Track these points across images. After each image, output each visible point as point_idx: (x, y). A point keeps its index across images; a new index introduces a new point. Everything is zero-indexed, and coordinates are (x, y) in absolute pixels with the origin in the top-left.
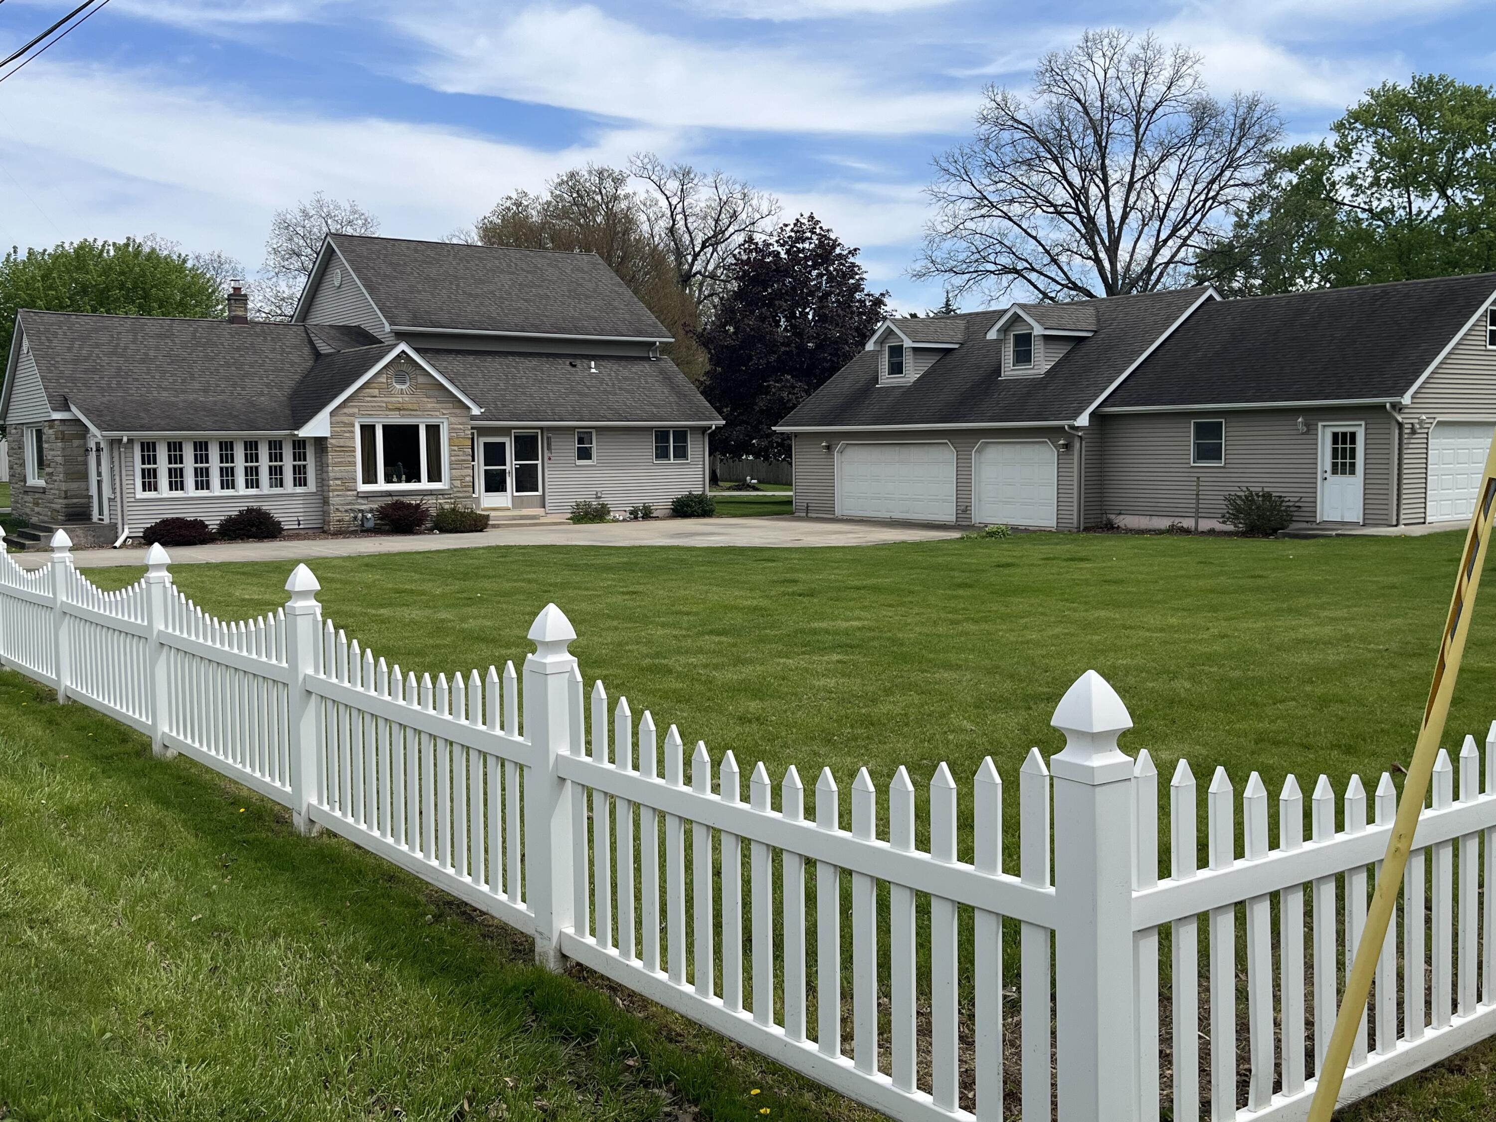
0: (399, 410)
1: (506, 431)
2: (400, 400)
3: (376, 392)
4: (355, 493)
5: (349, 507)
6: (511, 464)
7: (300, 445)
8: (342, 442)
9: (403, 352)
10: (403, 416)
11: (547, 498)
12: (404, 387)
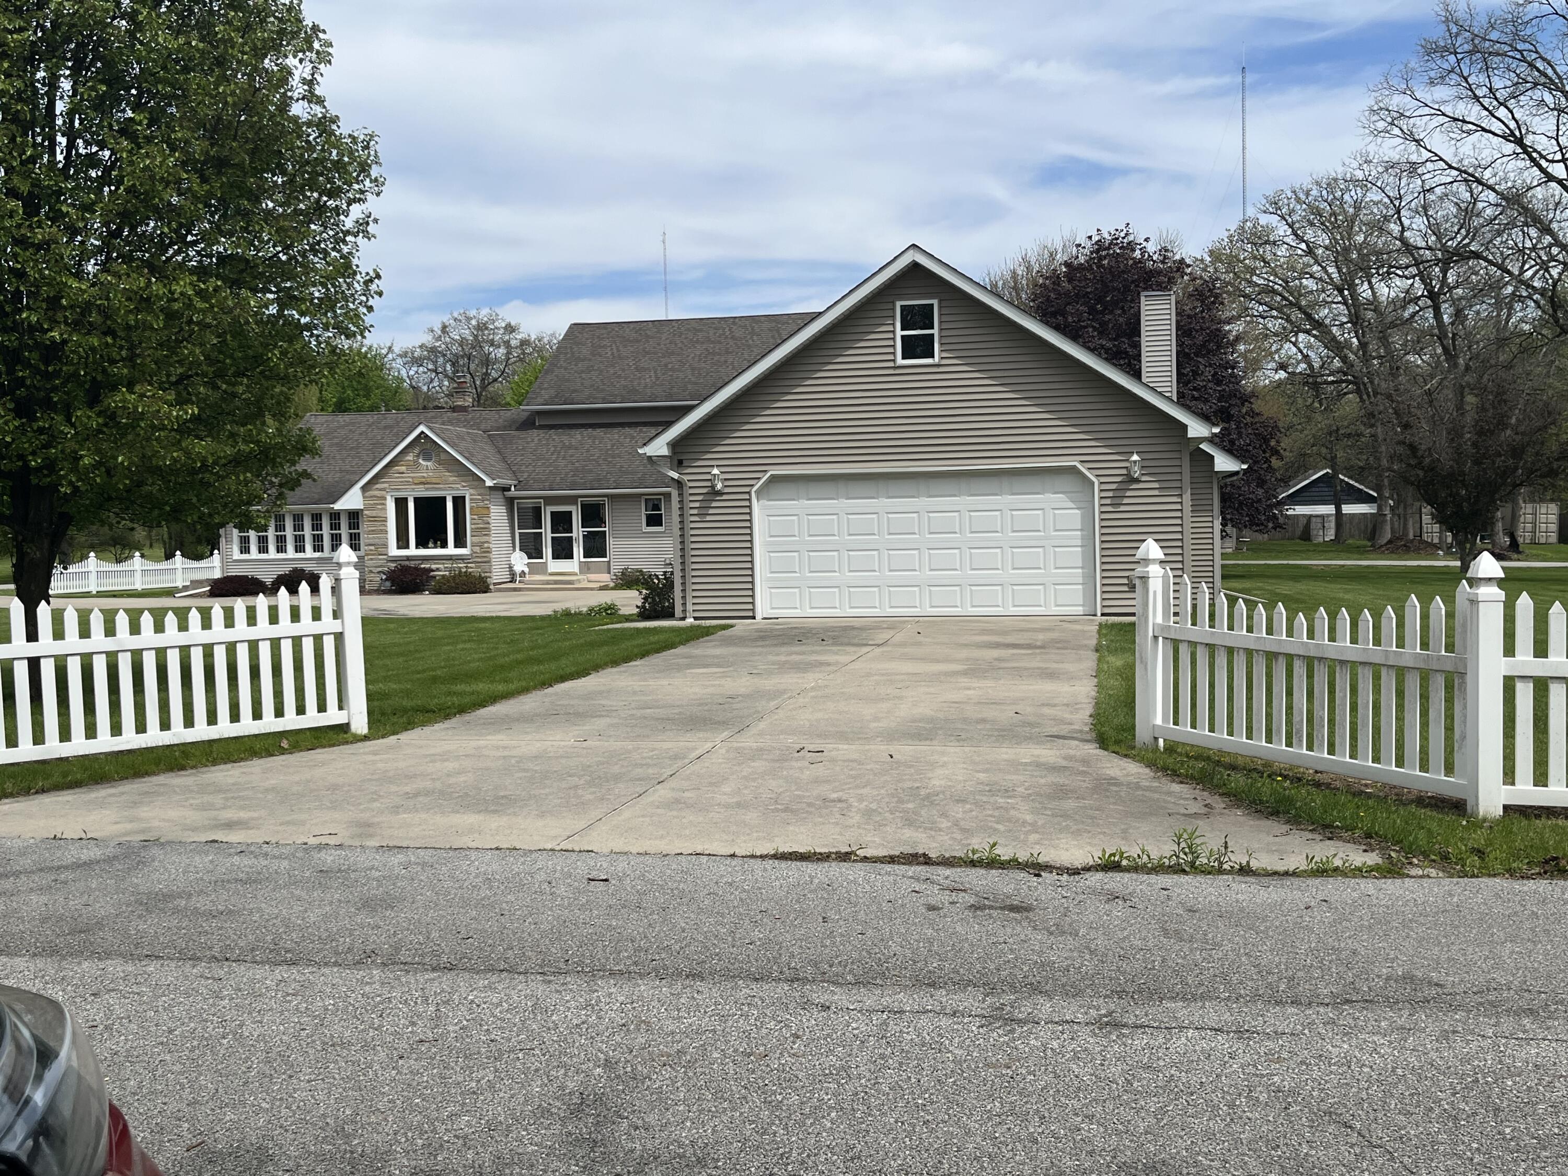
0: (424, 484)
1: (572, 500)
2: (425, 475)
3: (403, 469)
4: (385, 557)
5: (380, 569)
6: (578, 532)
7: (335, 516)
8: (374, 513)
9: (422, 432)
10: (427, 489)
11: (612, 564)
12: (429, 464)
